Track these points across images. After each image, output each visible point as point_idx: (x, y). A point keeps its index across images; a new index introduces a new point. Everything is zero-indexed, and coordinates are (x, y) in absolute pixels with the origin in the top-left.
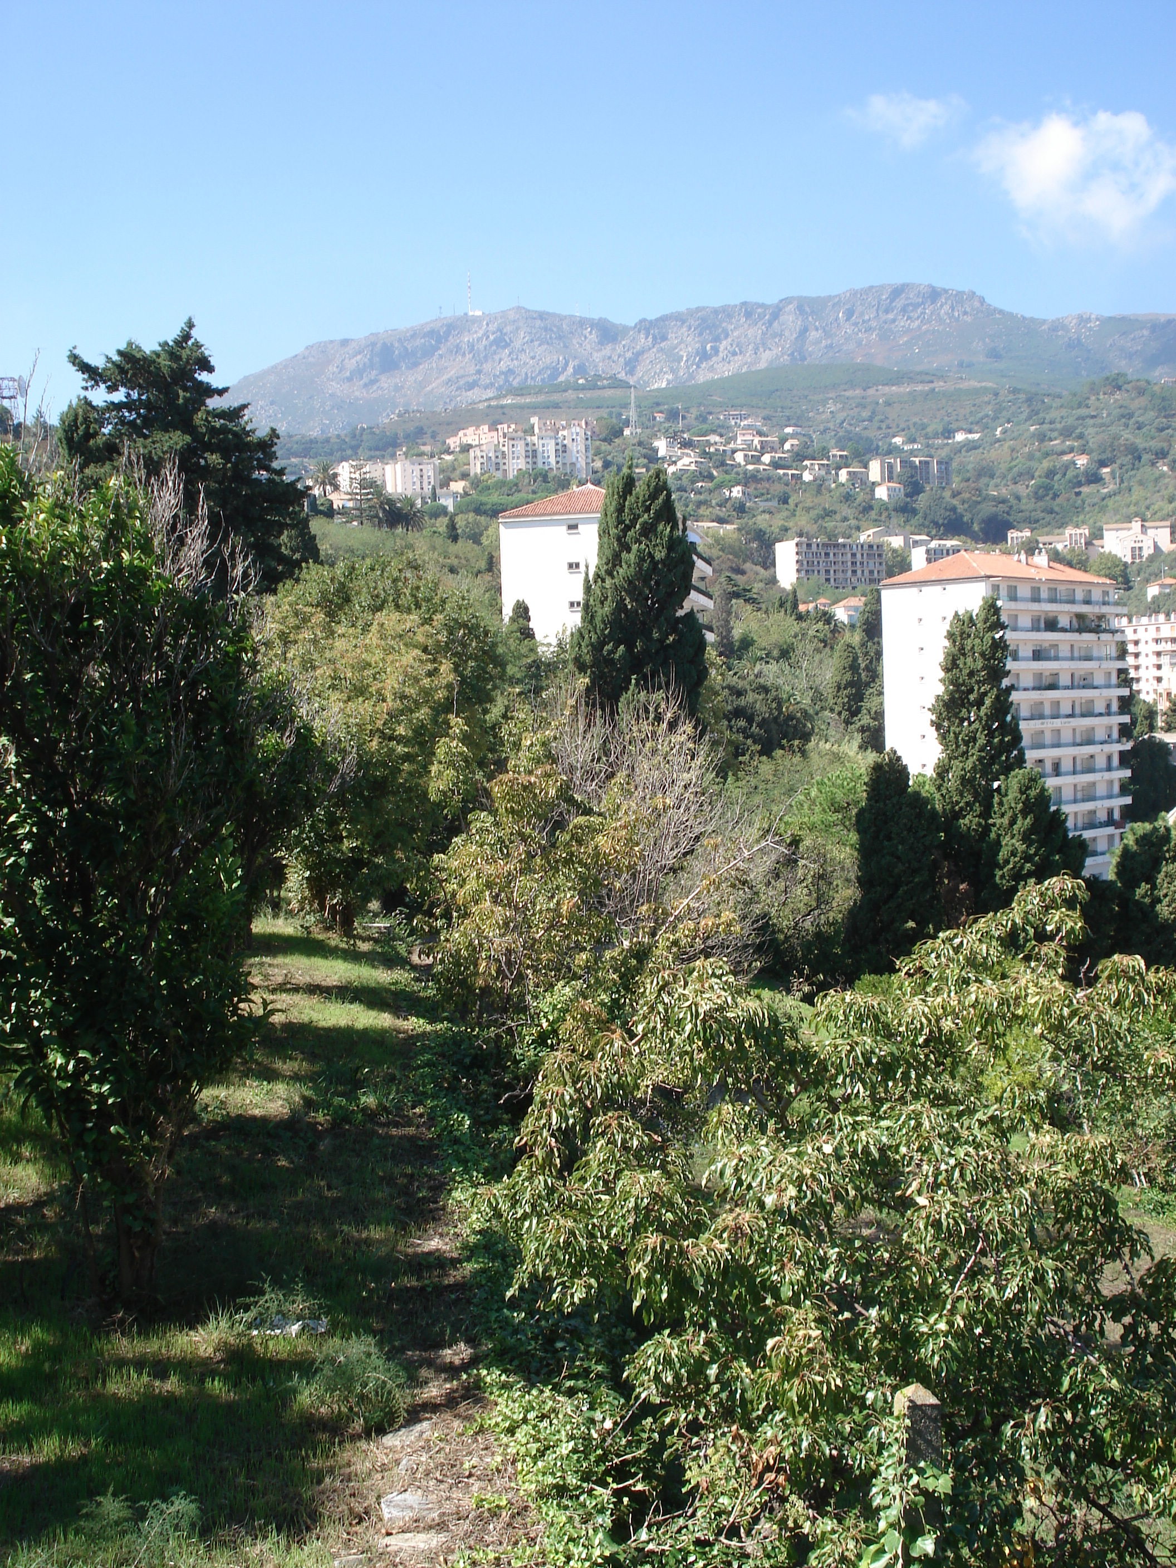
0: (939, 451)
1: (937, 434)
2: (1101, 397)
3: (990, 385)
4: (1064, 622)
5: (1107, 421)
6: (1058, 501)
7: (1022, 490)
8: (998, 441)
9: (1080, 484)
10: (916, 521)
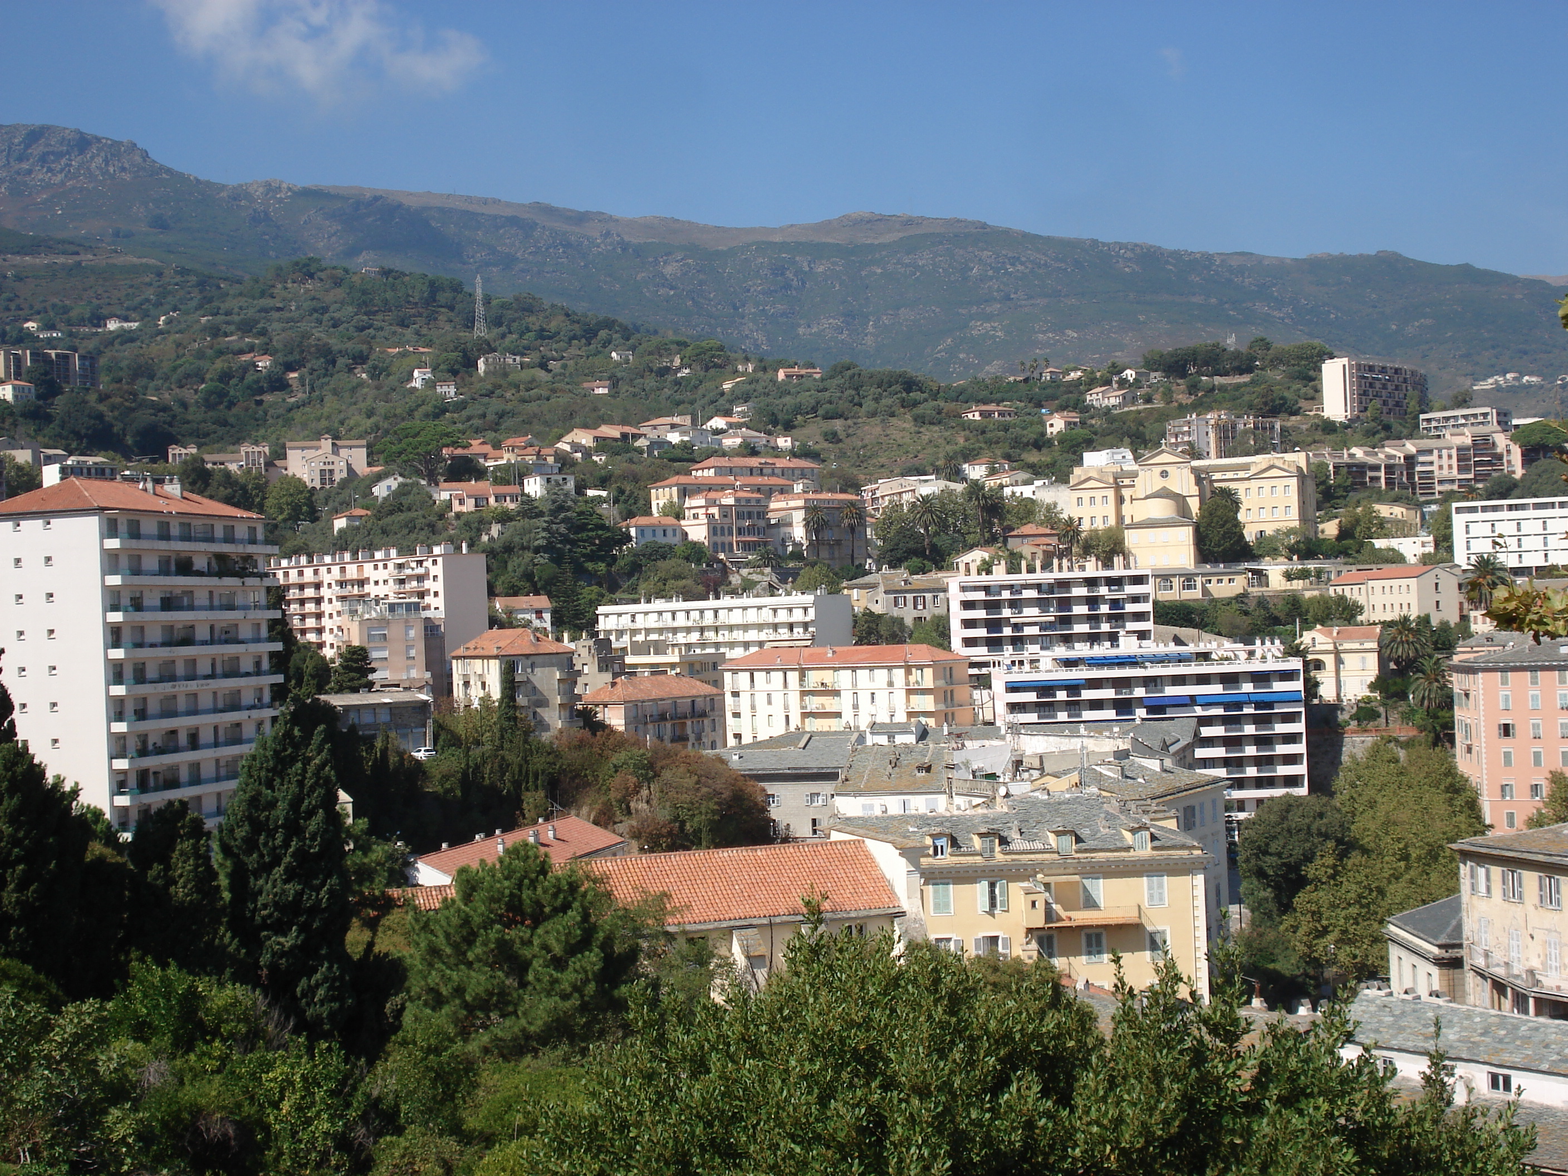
0: (86, 342)
1: (83, 320)
2: (290, 285)
3: (152, 261)
4: (200, 563)
5: (296, 315)
6: (235, 410)
7: (188, 394)
8: (161, 332)
9: (261, 391)
10: (49, 430)
